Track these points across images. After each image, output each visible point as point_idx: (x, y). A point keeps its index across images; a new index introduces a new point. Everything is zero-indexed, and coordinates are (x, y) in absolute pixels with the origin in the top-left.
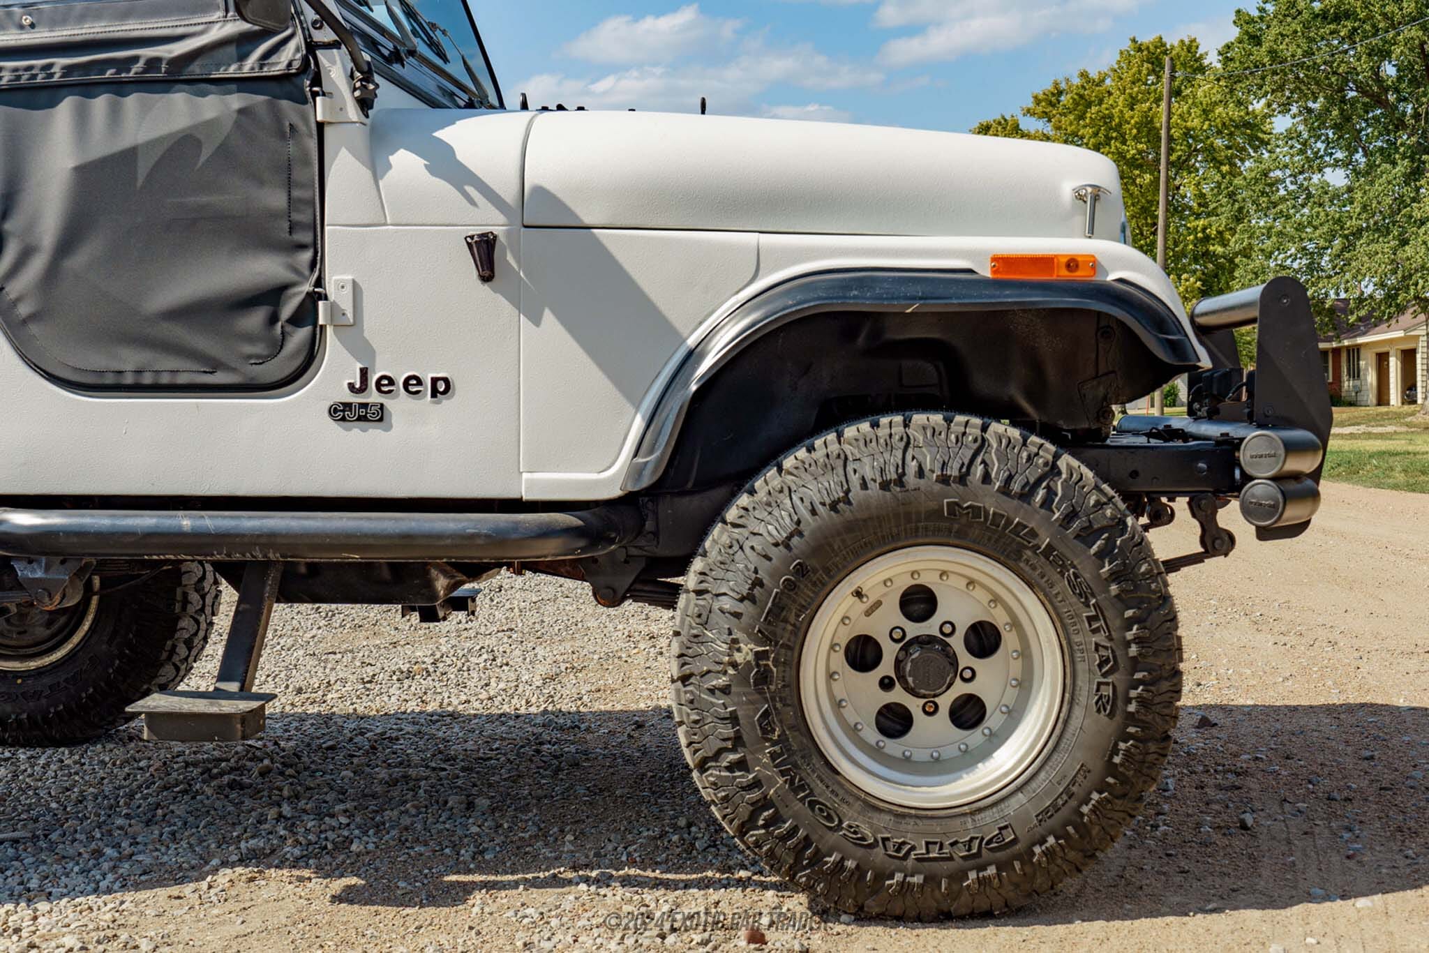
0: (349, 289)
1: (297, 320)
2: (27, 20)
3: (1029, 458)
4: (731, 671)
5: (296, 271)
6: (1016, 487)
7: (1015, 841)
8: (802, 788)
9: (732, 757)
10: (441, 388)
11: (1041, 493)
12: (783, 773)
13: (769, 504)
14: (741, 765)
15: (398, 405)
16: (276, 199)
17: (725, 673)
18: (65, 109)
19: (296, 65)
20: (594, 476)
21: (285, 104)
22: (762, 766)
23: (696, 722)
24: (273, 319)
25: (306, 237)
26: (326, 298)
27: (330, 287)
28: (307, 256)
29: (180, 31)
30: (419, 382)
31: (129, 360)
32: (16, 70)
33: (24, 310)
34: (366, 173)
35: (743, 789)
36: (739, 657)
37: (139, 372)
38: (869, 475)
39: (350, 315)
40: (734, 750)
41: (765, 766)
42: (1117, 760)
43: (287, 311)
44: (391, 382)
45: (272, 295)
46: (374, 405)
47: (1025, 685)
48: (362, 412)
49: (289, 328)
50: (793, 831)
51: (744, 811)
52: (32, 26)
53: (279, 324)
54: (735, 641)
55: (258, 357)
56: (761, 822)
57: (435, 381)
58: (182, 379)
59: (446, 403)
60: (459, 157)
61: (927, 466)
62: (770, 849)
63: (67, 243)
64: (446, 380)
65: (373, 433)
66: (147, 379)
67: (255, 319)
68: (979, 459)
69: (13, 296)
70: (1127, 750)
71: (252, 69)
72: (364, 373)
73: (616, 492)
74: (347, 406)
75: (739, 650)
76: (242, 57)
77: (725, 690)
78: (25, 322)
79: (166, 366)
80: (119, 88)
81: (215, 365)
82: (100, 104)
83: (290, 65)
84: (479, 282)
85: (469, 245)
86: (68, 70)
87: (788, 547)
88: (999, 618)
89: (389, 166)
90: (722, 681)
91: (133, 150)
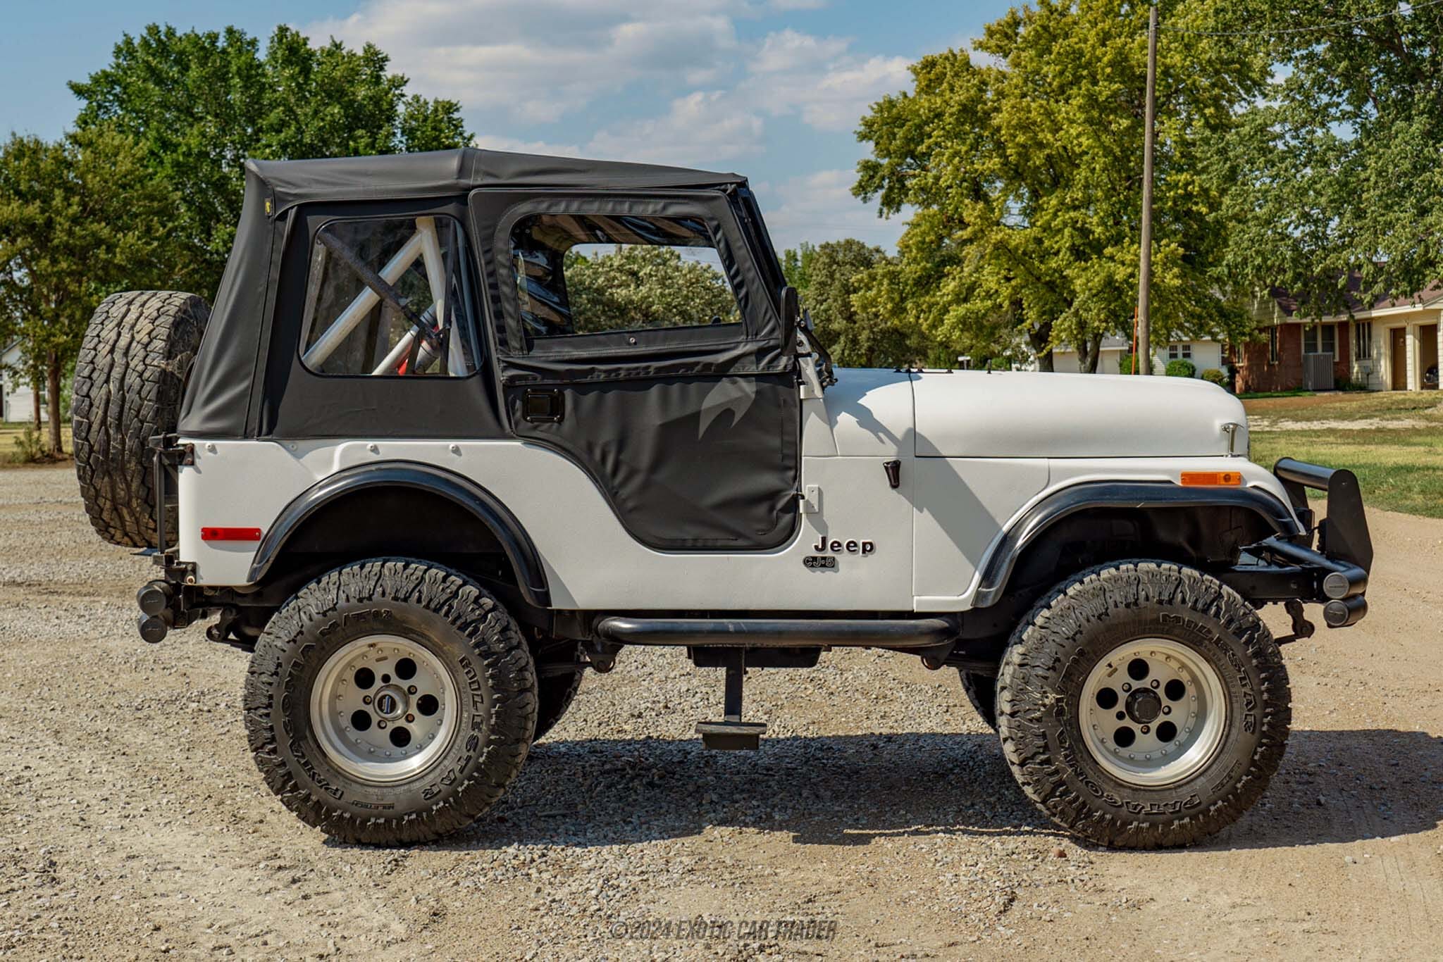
0: (816, 492)
1: (785, 510)
2: (632, 340)
3: (1206, 589)
4: (1042, 709)
5: (786, 483)
6: (1200, 606)
7: (1200, 803)
8: (1081, 774)
9: (1042, 757)
10: (868, 548)
11: (1214, 609)
12: (1071, 766)
13: (1062, 616)
14: (1048, 762)
15: (843, 558)
16: (775, 442)
17: (1039, 710)
18: (655, 391)
19: (789, 368)
20: (955, 598)
21: (781, 388)
22: (1060, 760)
23: (1021, 738)
24: (772, 509)
25: (791, 463)
26: (803, 497)
27: (805, 492)
28: (792, 473)
29: (722, 347)
30: (856, 545)
31: (690, 532)
32: (628, 369)
33: (630, 504)
34: (827, 427)
35: (1049, 775)
36: (1047, 701)
37: (695, 540)
38: (1119, 600)
39: (816, 508)
40: (1043, 753)
41: (1061, 762)
42: (1256, 757)
43: (781, 504)
44: (840, 545)
45: (773, 495)
46: (830, 558)
47: (1201, 716)
48: (823, 562)
49: (780, 514)
50: (1077, 798)
51: (1048, 787)
52: (635, 343)
53: (775, 512)
54: (1045, 692)
55: (763, 530)
56: (1058, 794)
57: (864, 544)
58: (719, 543)
59: (870, 556)
60: (876, 416)
61: (1151, 595)
62: (1063, 809)
63: (655, 466)
64: (871, 544)
65: (829, 574)
66: (699, 544)
67: (762, 510)
68: (1179, 590)
69: (623, 497)
70: (1262, 752)
71: (763, 369)
72: (824, 540)
73: (969, 607)
74: (815, 559)
75: (1047, 697)
76: (758, 361)
77: (1039, 720)
78: (631, 511)
79: (710, 535)
80: (687, 380)
81: (739, 535)
82: (675, 388)
83: (785, 367)
84: (890, 489)
85: (886, 468)
86: (659, 370)
87: (1074, 640)
88: (1184, 677)
89: (837, 422)
90: (1038, 714)
91: (696, 416)
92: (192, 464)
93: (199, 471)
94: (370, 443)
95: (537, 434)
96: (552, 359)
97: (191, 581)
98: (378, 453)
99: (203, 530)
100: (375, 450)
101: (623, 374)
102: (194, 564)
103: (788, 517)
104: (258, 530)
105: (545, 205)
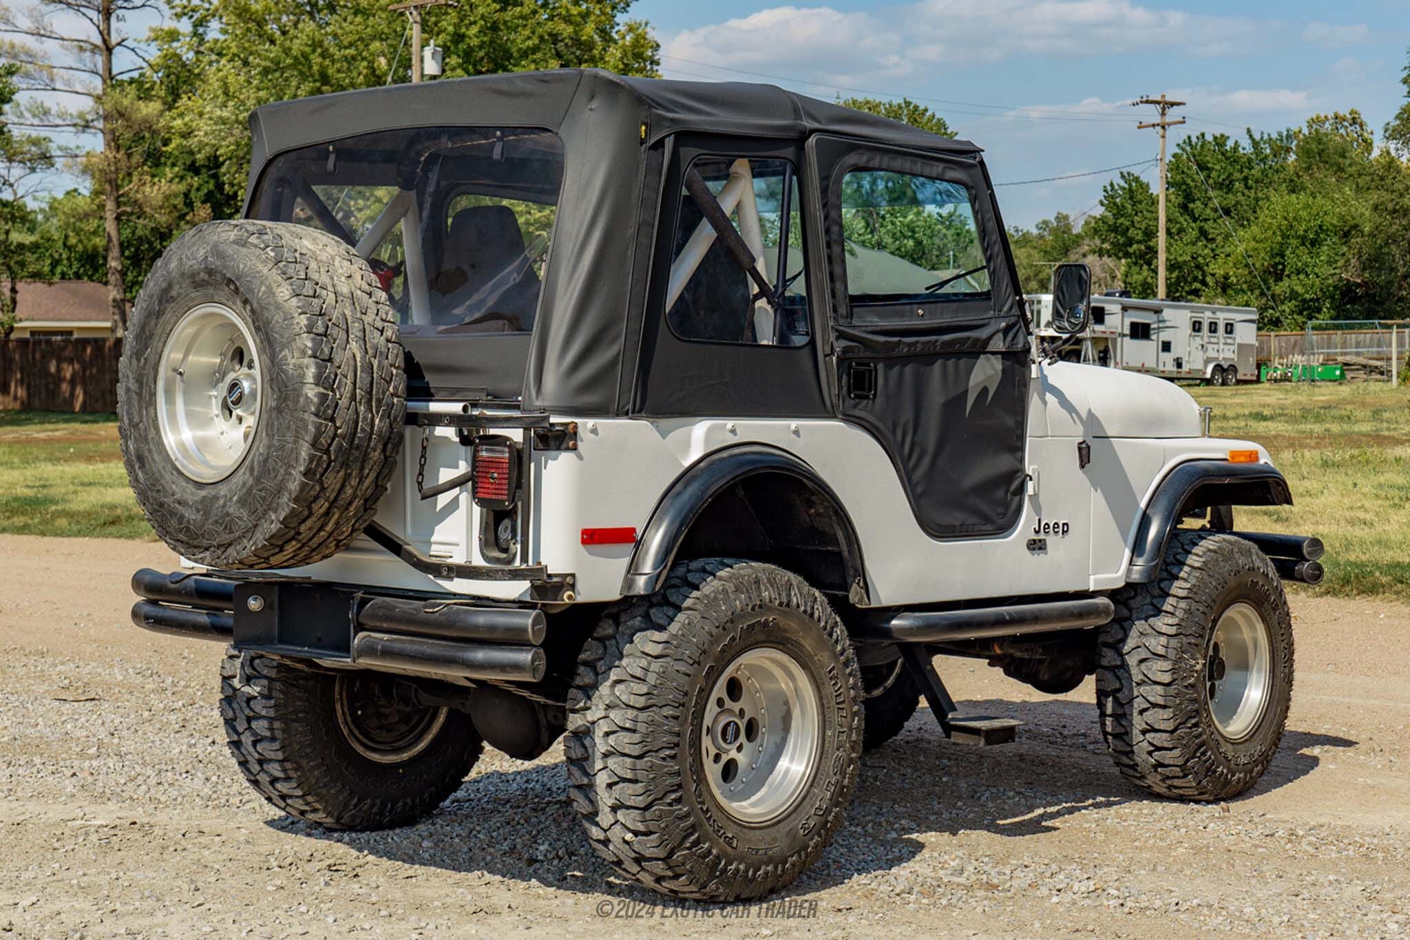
0: (1037, 473)
1: (1015, 494)
2: (921, 312)
4: (1195, 675)
5: (1016, 465)
6: (1265, 571)
9: (1194, 721)
10: (1066, 529)
14: (1197, 724)
16: (1010, 422)
17: (1193, 676)
18: (938, 366)
19: (1027, 346)
20: (1114, 575)
21: (1017, 366)
24: (1007, 491)
25: (1019, 444)
26: (1032, 479)
28: (1018, 455)
29: (984, 322)
30: (1058, 526)
31: (958, 518)
32: (924, 343)
33: (919, 489)
34: (1042, 408)
35: (1196, 737)
37: (961, 526)
38: (1230, 568)
39: (1037, 488)
40: (1195, 717)
43: (1013, 487)
44: (1049, 527)
45: (1009, 478)
46: (1043, 540)
48: (1039, 545)
49: (1011, 498)
50: (1210, 756)
51: (1192, 749)
52: (922, 316)
53: (1009, 496)
55: (1001, 514)
56: (1198, 754)
57: (1064, 524)
58: (976, 529)
59: (1066, 537)
61: (1244, 562)
62: (1198, 769)
63: (939, 448)
64: (1067, 524)
65: (1044, 556)
66: (964, 530)
67: (1001, 493)
69: (914, 482)
71: (1008, 346)
72: (1039, 522)
73: (1121, 584)
74: (1035, 541)
76: (1005, 339)
77: (1192, 686)
78: (919, 497)
79: (970, 521)
80: (959, 355)
81: (988, 520)
82: (951, 363)
83: (1024, 345)
84: (1080, 469)
85: (1078, 449)
86: (944, 344)
90: (1192, 680)
91: (965, 393)
92: (575, 448)
93: (580, 458)
94: (730, 423)
95: (857, 413)
96: (869, 329)
97: (570, 597)
98: (736, 434)
99: (585, 532)
100: (733, 431)
101: (919, 347)
102: (573, 575)
103: (1017, 498)
104: (633, 530)
105: (865, 158)
